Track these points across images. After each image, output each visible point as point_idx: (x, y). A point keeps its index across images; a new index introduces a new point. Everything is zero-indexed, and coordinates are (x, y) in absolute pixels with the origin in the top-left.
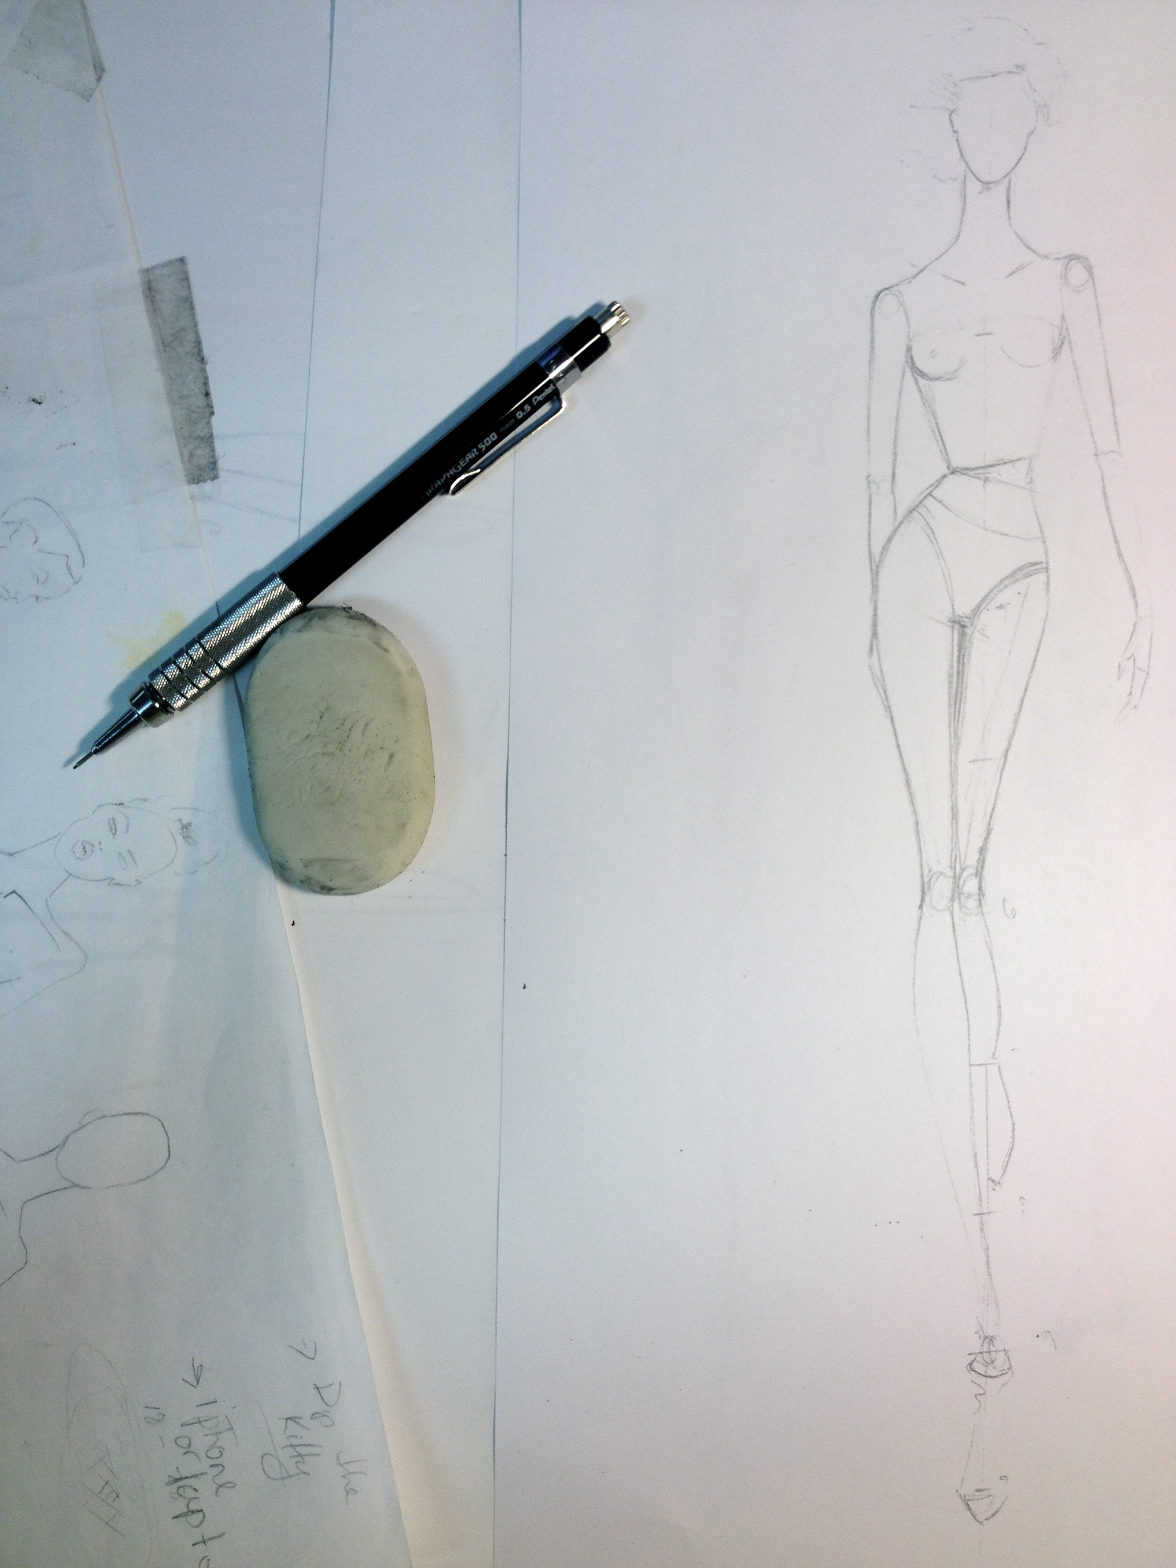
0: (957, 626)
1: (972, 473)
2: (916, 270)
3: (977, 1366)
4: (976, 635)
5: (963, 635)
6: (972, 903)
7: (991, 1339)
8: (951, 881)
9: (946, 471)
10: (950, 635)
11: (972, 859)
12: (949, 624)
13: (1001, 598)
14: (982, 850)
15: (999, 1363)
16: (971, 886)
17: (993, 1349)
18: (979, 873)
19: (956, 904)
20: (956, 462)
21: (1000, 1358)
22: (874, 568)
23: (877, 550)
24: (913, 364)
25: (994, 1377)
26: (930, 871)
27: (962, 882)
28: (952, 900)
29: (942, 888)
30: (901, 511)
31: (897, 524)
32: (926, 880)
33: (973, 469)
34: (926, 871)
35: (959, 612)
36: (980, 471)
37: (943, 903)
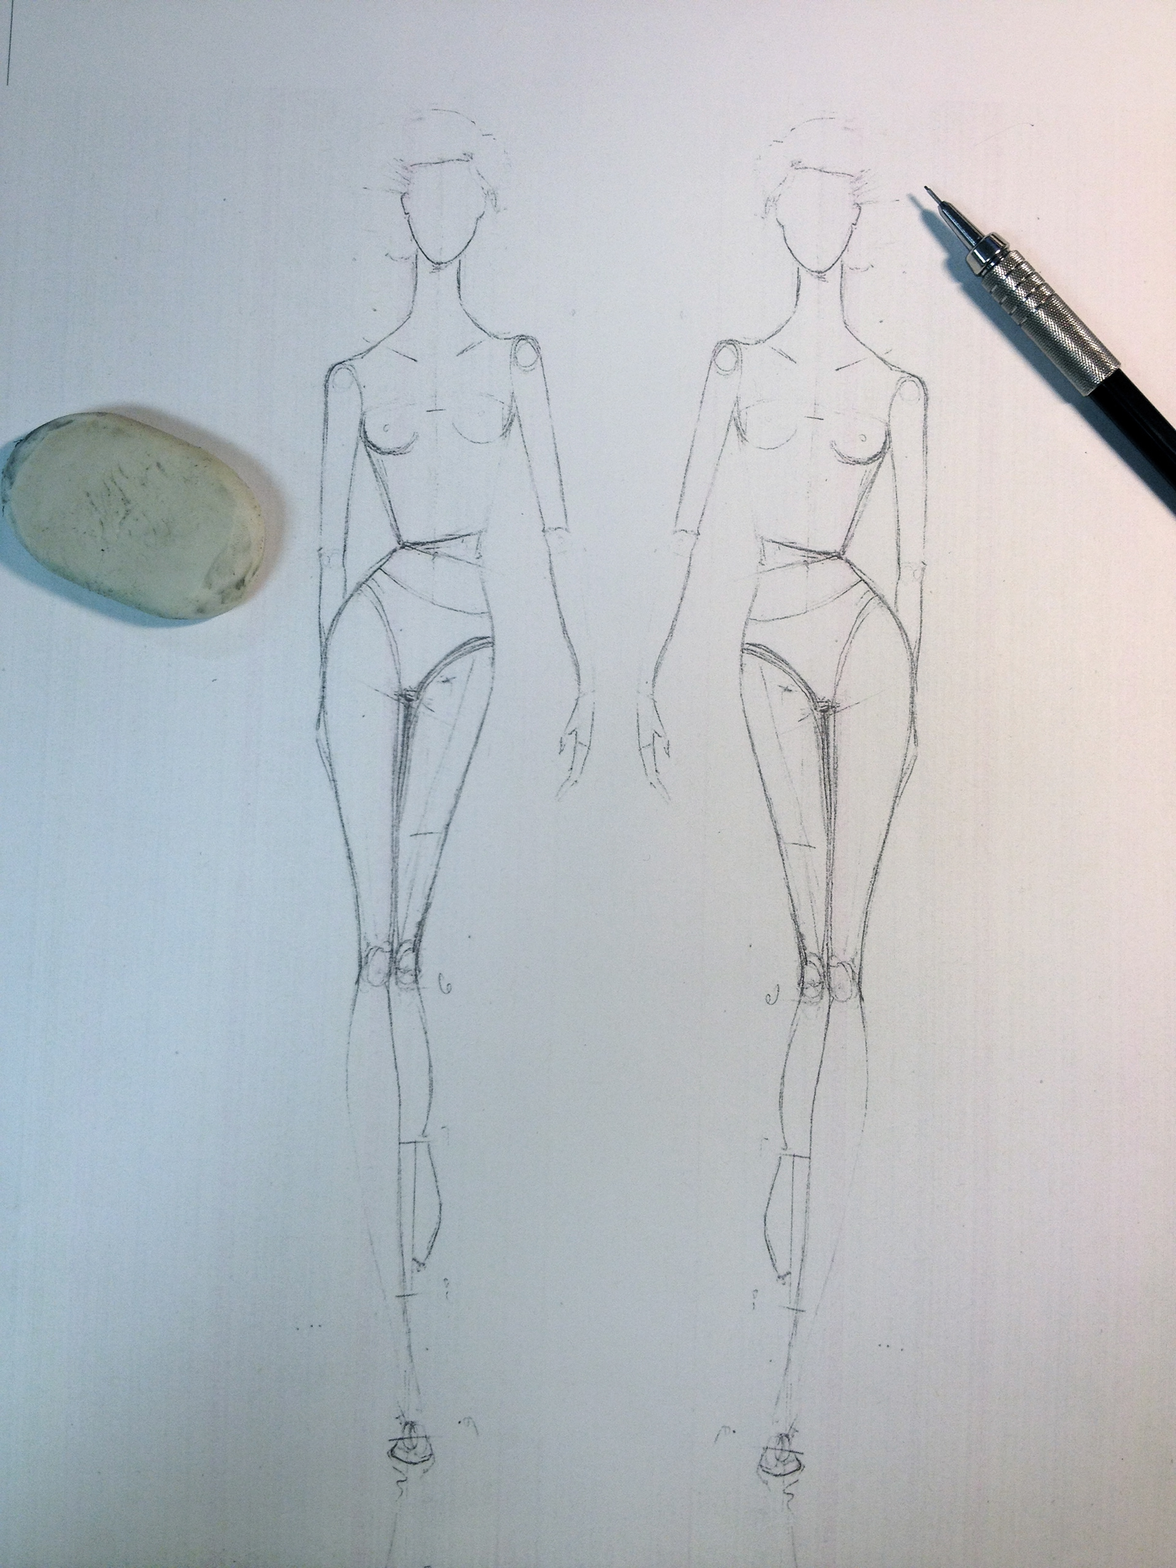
3: (399, 1453)
6: (408, 978)
8: (388, 955)
10: (396, 707)
13: (447, 673)
16: (407, 961)
19: (393, 979)
22: (324, 640)
26: (368, 945)
32: (364, 955)
34: (364, 946)
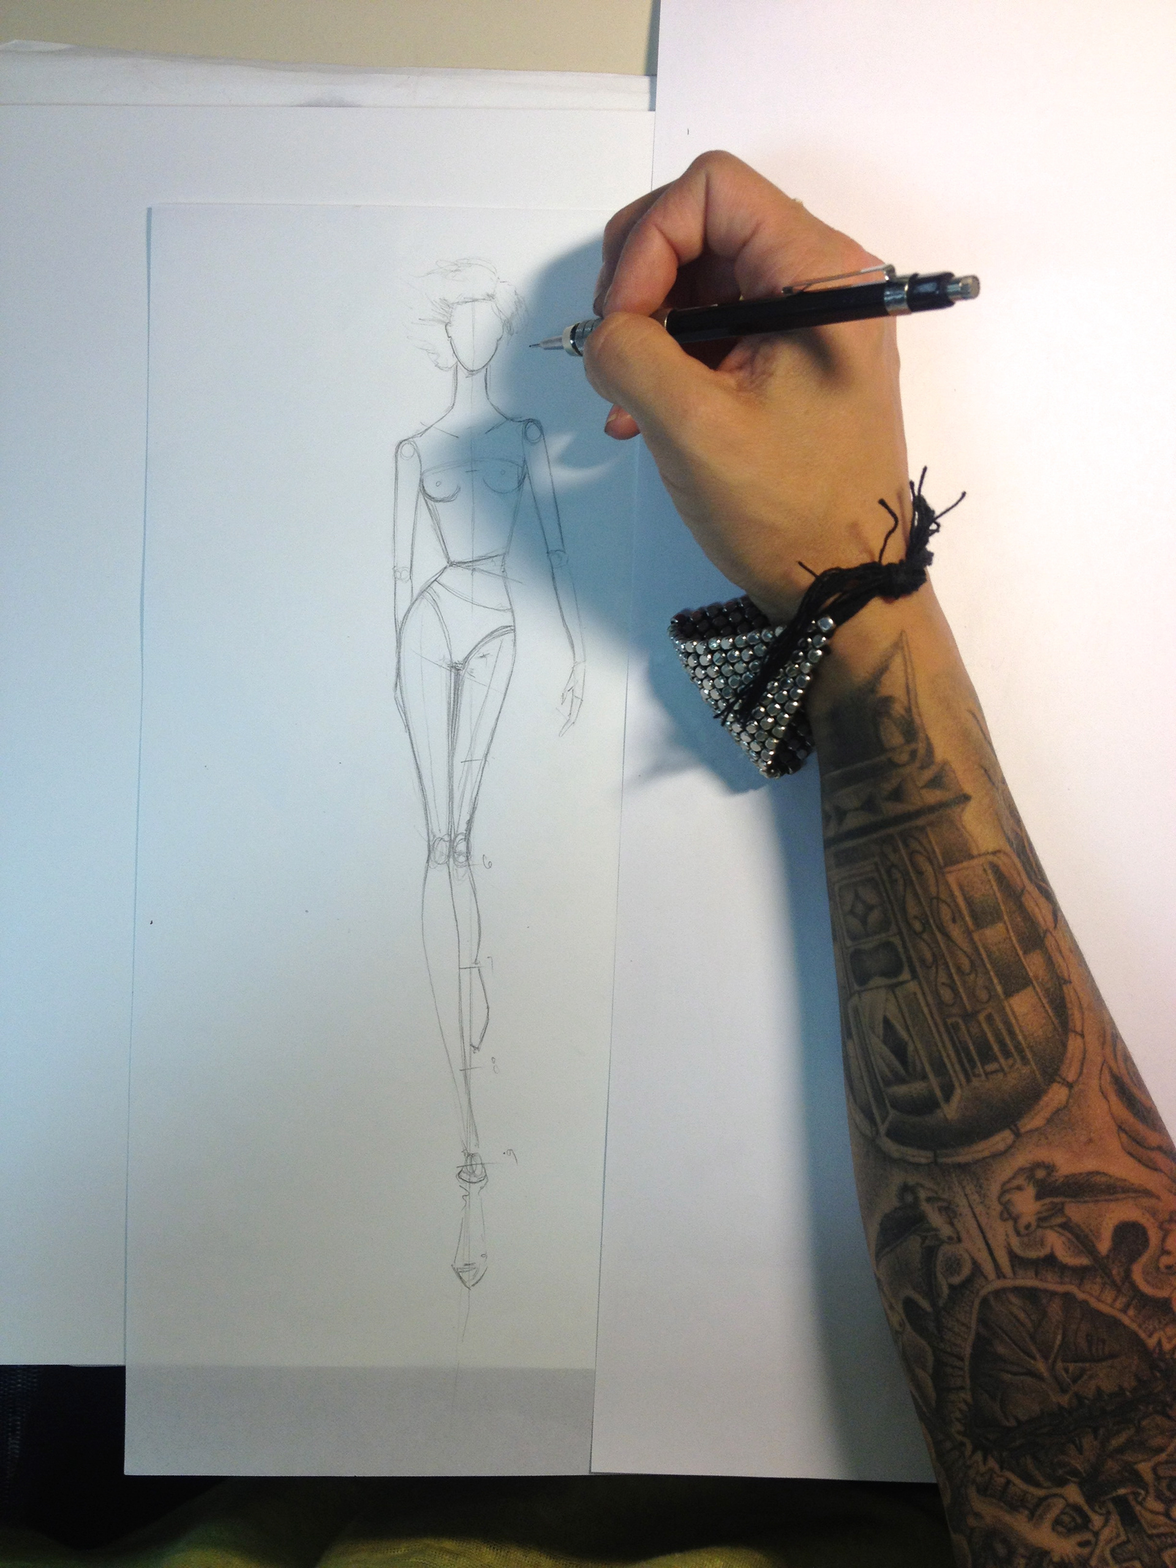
0: (453, 670)
1: (464, 566)
2: (426, 428)
3: (464, 1175)
4: (467, 675)
5: (457, 675)
6: (462, 859)
7: (471, 1156)
8: (448, 844)
9: (445, 564)
10: (448, 676)
11: (462, 828)
12: (449, 668)
13: (484, 650)
14: (470, 822)
15: (478, 1172)
16: (461, 847)
17: (473, 1163)
18: (467, 839)
19: (451, 860)
20: (454, 557)
21: (479, 1170)
22: (398, 630)
23: (400, 618)
24: (424, 490)
25: (475, 1183)
26: (434, 836)
27: (455, 844)
28: (449, 856)
29: (443, 848)
30: (416, 592)
31: (413, 601)
32: (431, 843)
33: (465, 563)
34: (431, 838)
35: (455, 660)
36: (470, 564)
37: (443, 859)
